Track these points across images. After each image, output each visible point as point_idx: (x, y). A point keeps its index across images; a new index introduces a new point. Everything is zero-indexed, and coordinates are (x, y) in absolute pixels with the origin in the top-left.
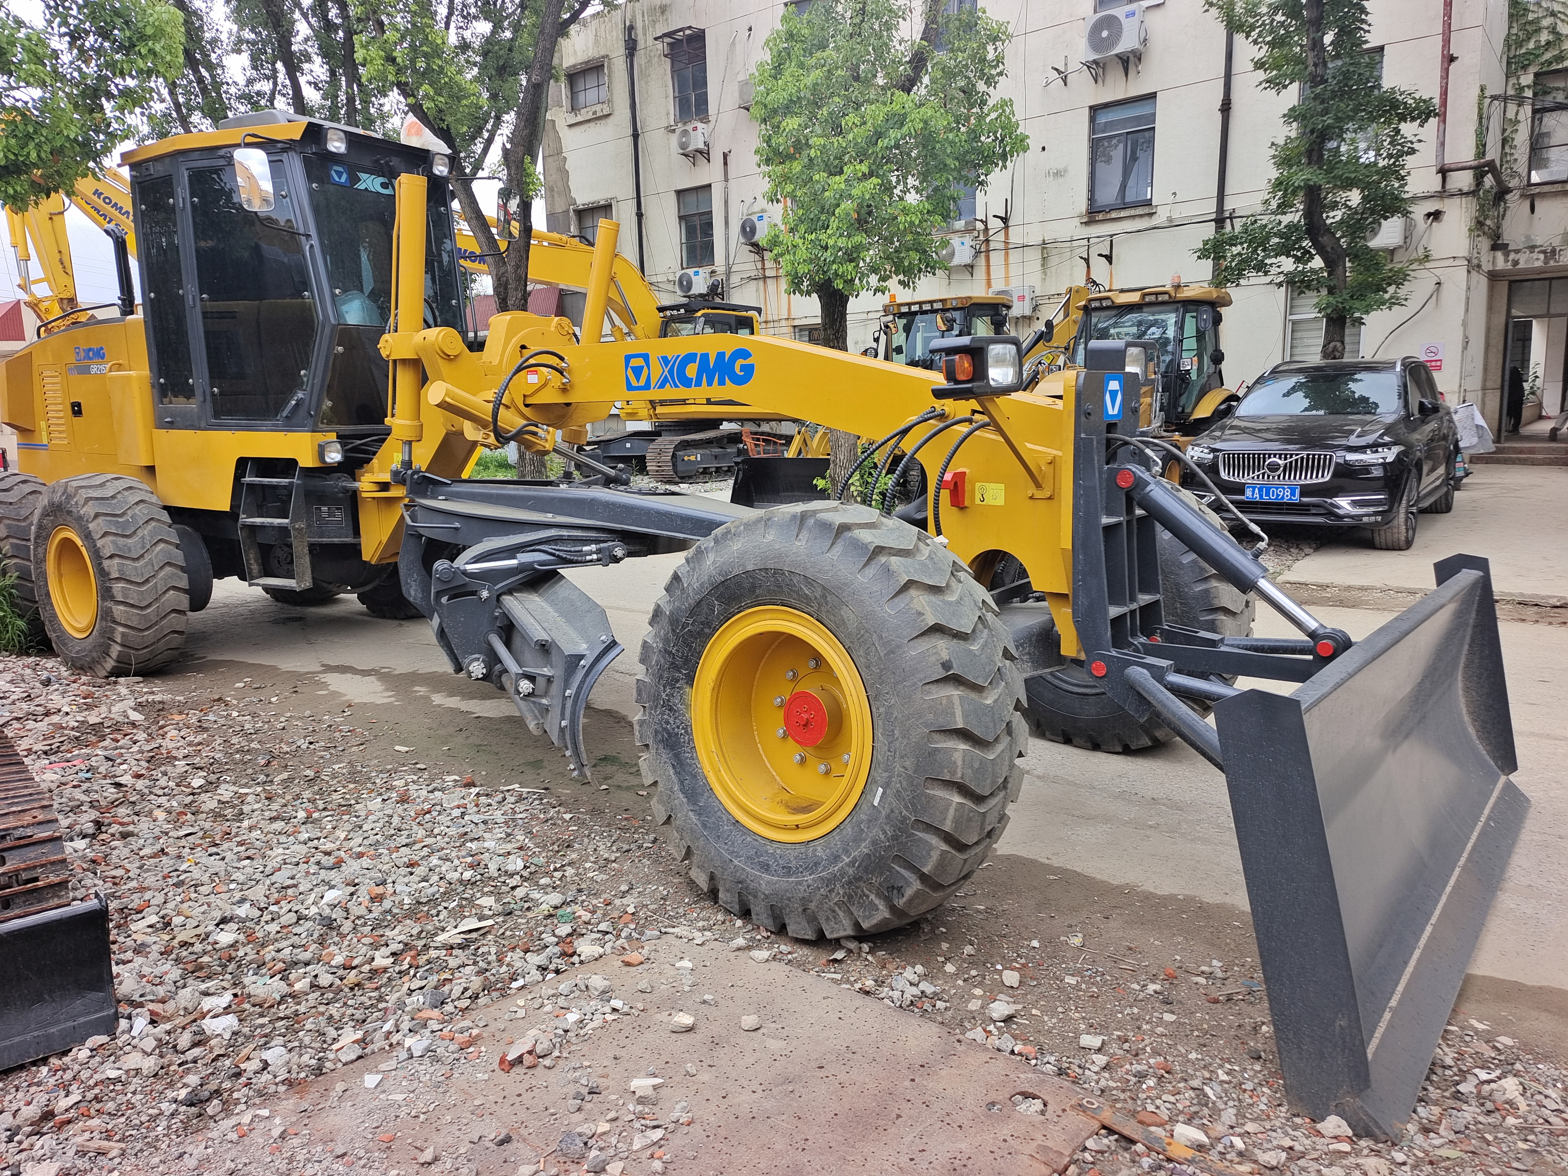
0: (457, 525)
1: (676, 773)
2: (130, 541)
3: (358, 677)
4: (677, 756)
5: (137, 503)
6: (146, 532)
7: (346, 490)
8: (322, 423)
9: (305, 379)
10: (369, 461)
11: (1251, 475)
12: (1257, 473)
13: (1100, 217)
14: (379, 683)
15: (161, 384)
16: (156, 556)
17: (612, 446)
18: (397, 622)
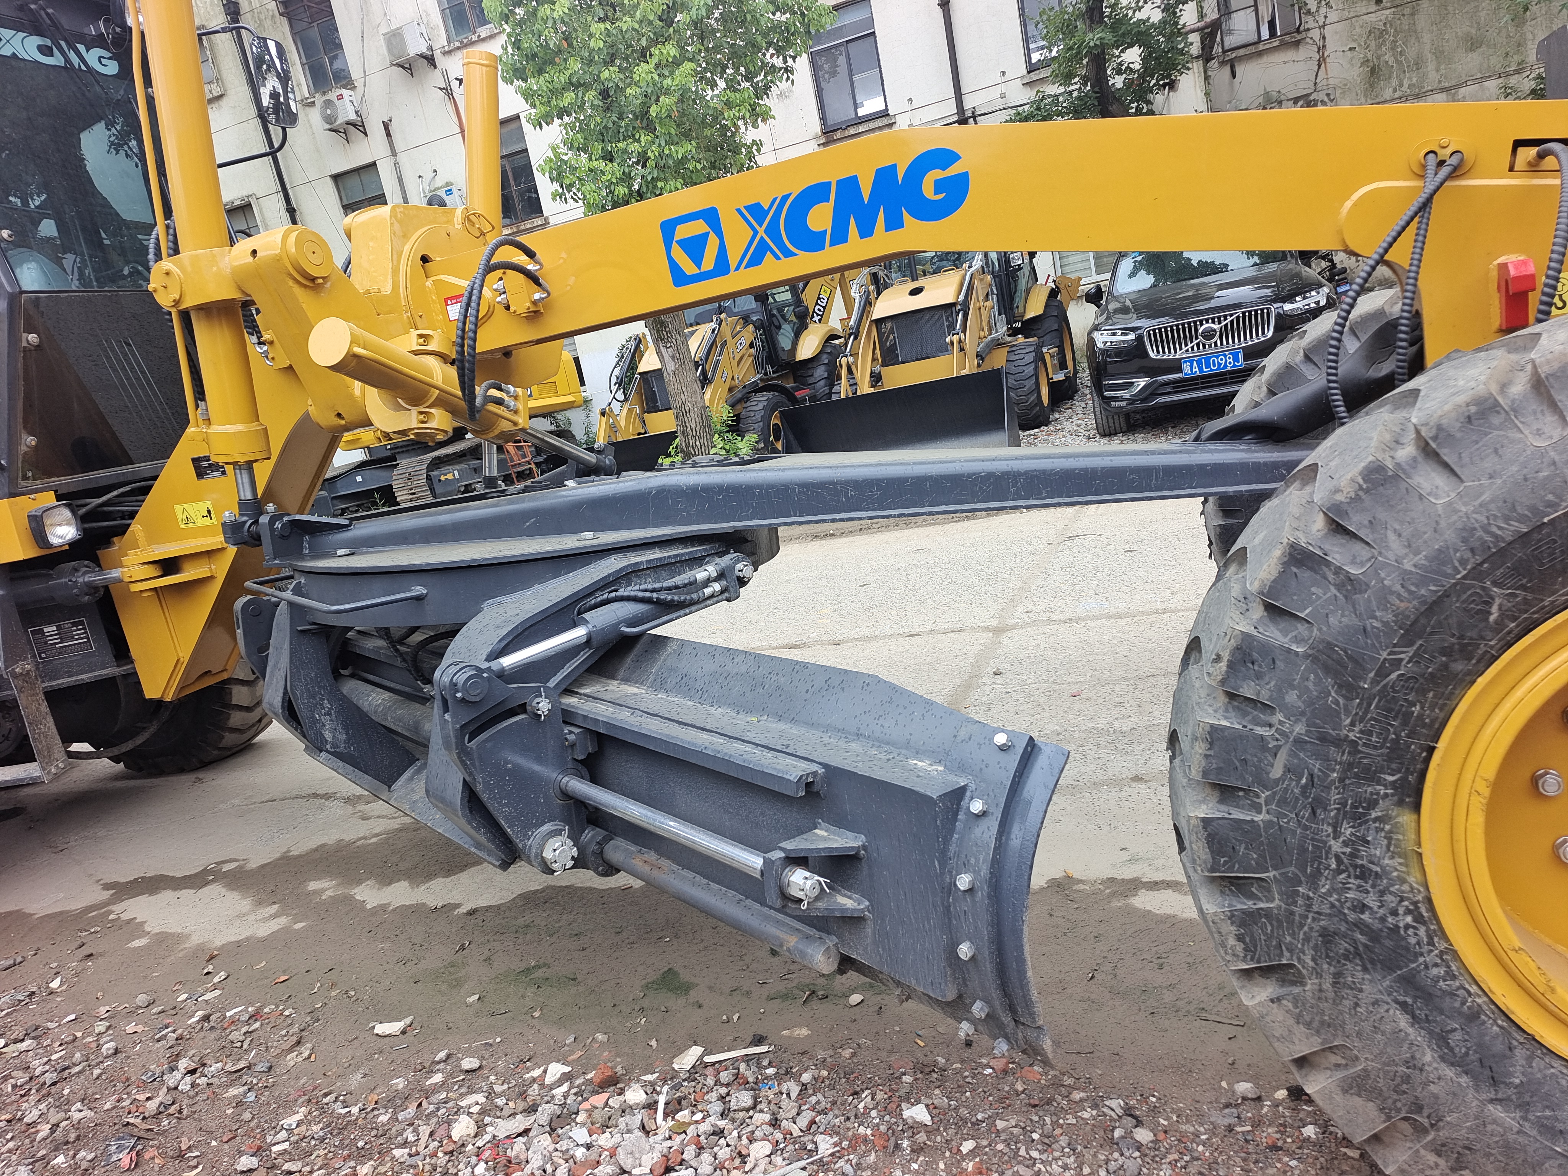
0: (419, 590)
1: (1415, 1019)
3: (186, 894)
4: (1409, 982)
7: (92, 588)
8: (25, 478)
10: (122, 531)
11: (1184, 349)
12: (1190, 345)
13: (838, 135)
14: (235, 895)
17: (339, 484)
18: (192, 777)
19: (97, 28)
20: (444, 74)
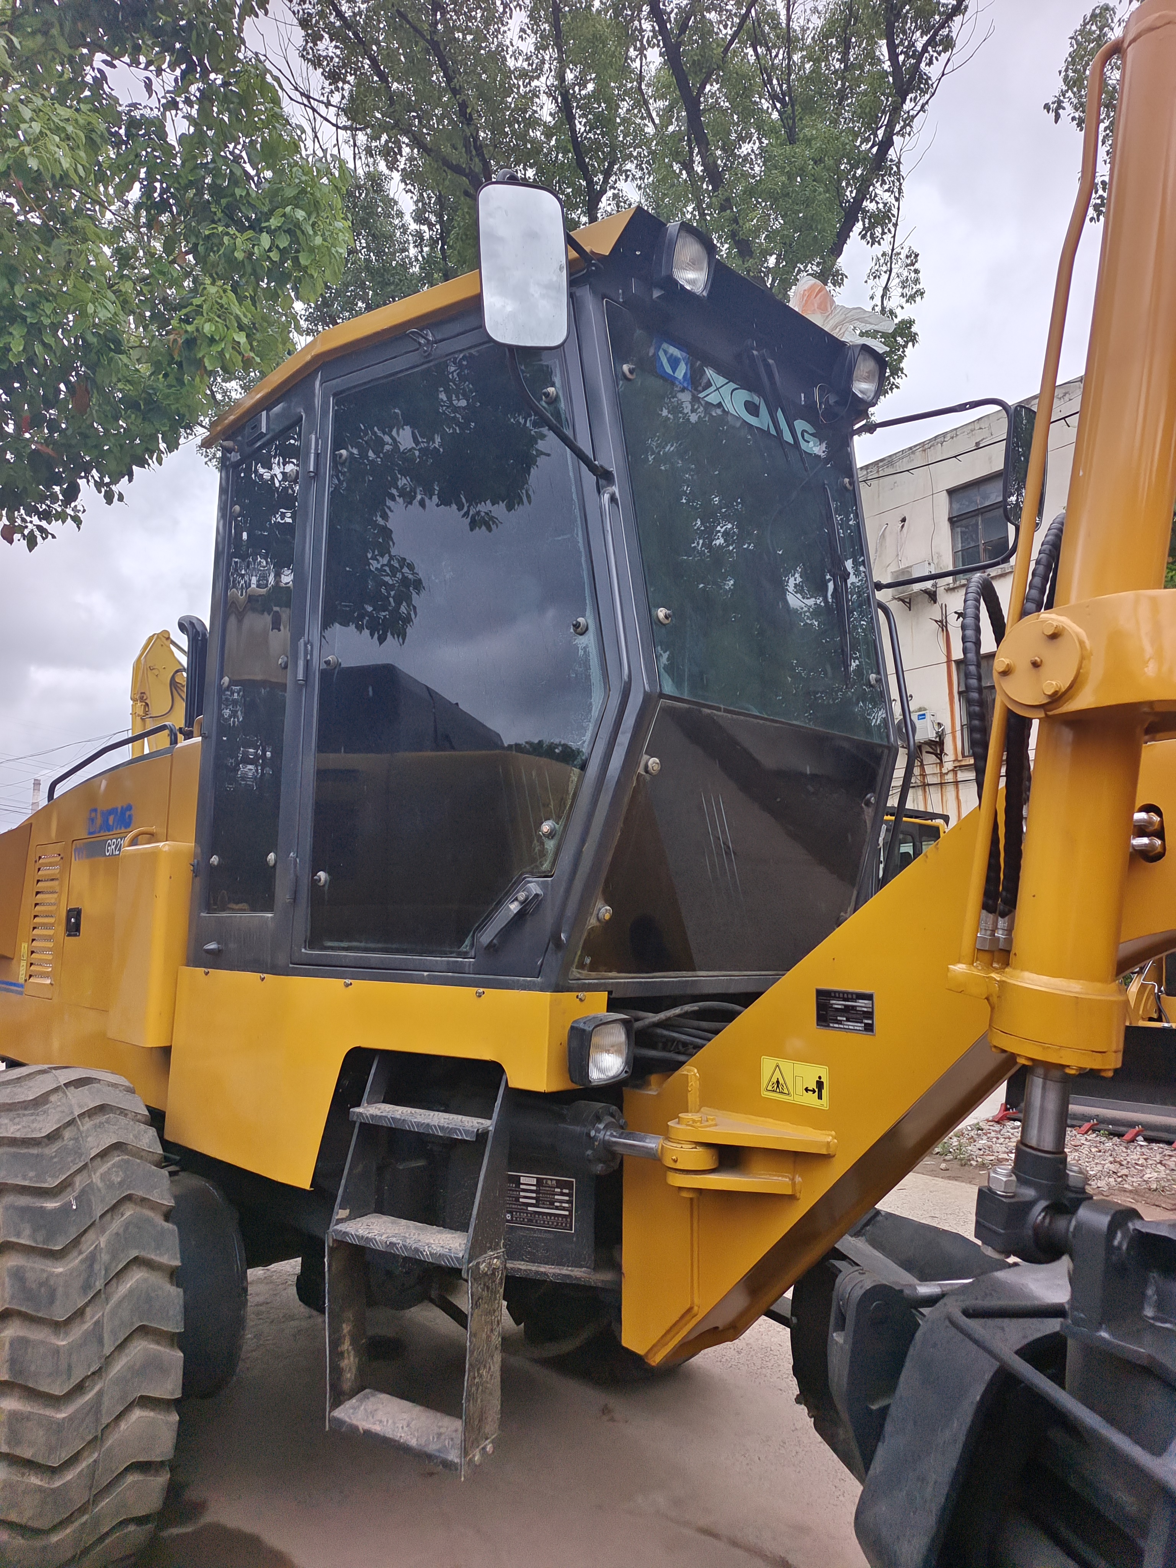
2: (59, 1269)
5: (103, 1154)
6: (103, 1241)
7: (609, 1153)
8: (581, 966)
9: (550, 845)
15: (212, 867)
16: (114, 1313)
19: (809, 396)
20: (944, 608)
